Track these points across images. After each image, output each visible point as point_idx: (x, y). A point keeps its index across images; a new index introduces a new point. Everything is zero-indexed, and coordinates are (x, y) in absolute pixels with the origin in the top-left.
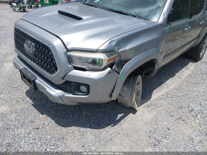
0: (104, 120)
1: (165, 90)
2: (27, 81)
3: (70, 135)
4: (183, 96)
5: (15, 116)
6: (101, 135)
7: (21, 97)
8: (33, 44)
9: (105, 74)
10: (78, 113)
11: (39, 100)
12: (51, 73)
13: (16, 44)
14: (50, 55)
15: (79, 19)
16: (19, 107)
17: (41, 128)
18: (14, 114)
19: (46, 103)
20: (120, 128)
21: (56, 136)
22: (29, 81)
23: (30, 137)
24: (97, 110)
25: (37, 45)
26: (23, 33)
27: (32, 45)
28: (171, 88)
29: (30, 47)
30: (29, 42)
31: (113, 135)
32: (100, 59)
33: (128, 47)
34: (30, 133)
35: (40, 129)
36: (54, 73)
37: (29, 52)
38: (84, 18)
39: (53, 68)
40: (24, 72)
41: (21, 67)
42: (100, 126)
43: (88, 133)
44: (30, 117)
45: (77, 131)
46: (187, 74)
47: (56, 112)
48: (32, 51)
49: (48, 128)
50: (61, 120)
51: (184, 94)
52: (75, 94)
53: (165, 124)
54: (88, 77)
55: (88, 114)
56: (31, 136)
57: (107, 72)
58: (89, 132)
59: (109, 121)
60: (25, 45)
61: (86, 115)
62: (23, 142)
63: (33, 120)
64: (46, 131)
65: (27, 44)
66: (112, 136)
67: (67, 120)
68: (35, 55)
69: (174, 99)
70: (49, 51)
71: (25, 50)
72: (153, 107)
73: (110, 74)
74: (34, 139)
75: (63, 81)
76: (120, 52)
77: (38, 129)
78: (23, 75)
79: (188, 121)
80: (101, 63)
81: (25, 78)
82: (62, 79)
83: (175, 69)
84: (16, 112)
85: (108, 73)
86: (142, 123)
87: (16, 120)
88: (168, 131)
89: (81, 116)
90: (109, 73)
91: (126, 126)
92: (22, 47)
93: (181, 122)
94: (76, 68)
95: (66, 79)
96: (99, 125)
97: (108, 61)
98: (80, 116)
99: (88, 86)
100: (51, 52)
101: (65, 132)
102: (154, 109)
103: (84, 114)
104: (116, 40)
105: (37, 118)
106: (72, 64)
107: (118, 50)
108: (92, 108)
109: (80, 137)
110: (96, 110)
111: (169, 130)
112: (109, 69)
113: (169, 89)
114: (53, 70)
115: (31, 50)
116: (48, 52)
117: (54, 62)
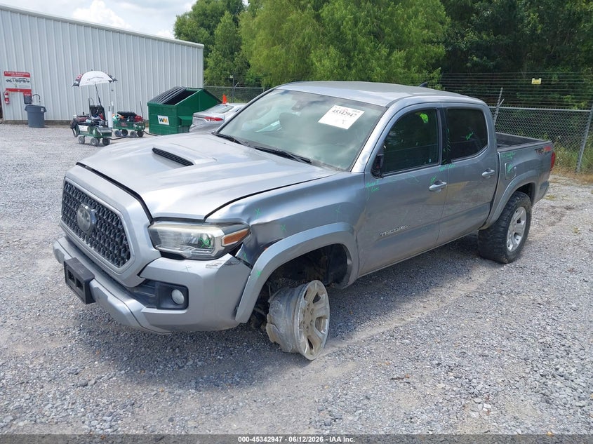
0: (230, 377)
1: (394, 324)
2: (74, 285)
3: (149, 399)
4: (432, 337)
5: (41, 362)
6: (215, 403)
7: (62, 327)
8: (92, 210)
9: (219, 266)
10: (178, 361)
11: (98, 335)
12: (118, 265)
13: (63, 213)
14: (119, 231)
15: (186, 163)
16: (52, 346)
17: (92, 386)
18: (42, 358)
19: (113, 339)
20: (262, 392)
21: (119, 400)
22: (79, 284)
23: (65, 399)
24: (222, 358)
25: (99, 212)
26: (78, 191)
27: (90, 212)
28: (410, 319)
29: (86, 216)
30: (87, 207)
31: (241, 404)
32: (210, 236)
33: (269, 218)
34: (66, 393)
35: (89, 386)
36: (124, 263)
37: (85, 226)
38: (196, 162)
39: (123, 255)
40: (73, 266)
41: (67, 257)
42: (218, 386)
43: (189, 398)
44: (73, 365)
45: (167, 394)
46: (463, 293)
47: (130, 358)
48: (89, 224)
49: (106, 385)
50: (139, 372)
51: (434, 333)
52: (163, 306)
53: (364, 388)
54: (186, 271)
55: (200, 363)
56: (68, 397)
57: (223, 263)
58: (192, 395)
59: (241, 378)
60: (79, 212)
61: (195, 364)
62: (50, 406)
63: (78, 371)
64: (101, 391)
65: (81, 211)
66: (238, 404)
67: (151, 372)
68: (94, 231)
69: (408, 341)
70: (119, 222)
71: (79, 224)
72: (350, 356)
73: (229, 266)
74: (73, 404)
75: (140, 280)
76: (252, 225)
77: (84, 386)
78: (70, 273)
79: (419, 385)
80: (212, 244)
81: (73, 279)
82: (139, 275)
83: (436, 281)
84: (45, 355)
85: (225, 264)
86: (314, 385)
87: (42, 369)
88: (366, 402)
89: (183, 367)
90: (228, 263)
91: (275, 389)
92: (74, 218)
93: (402, 385)
94: (165, 254)
95: (145, 275)
96: (215, 385)
97: (227, 240)
98: (180, 368)
99: (185, 290)
100: (121, 224)
101: (141, 394)
102: (352, 359)
103: (190, 362)
104: (245, 204)
105: (86, 368)
106: (160, 246)
107: (249, 221)
108: (210, 353)
109: (169, 403)
110: (219, 357)
111: (369, 399)
112: (228, 257)
113: (403, 322)
114: (123, 259)
115: (88, 221)
116: (117, 224)
117: (124, 242)
